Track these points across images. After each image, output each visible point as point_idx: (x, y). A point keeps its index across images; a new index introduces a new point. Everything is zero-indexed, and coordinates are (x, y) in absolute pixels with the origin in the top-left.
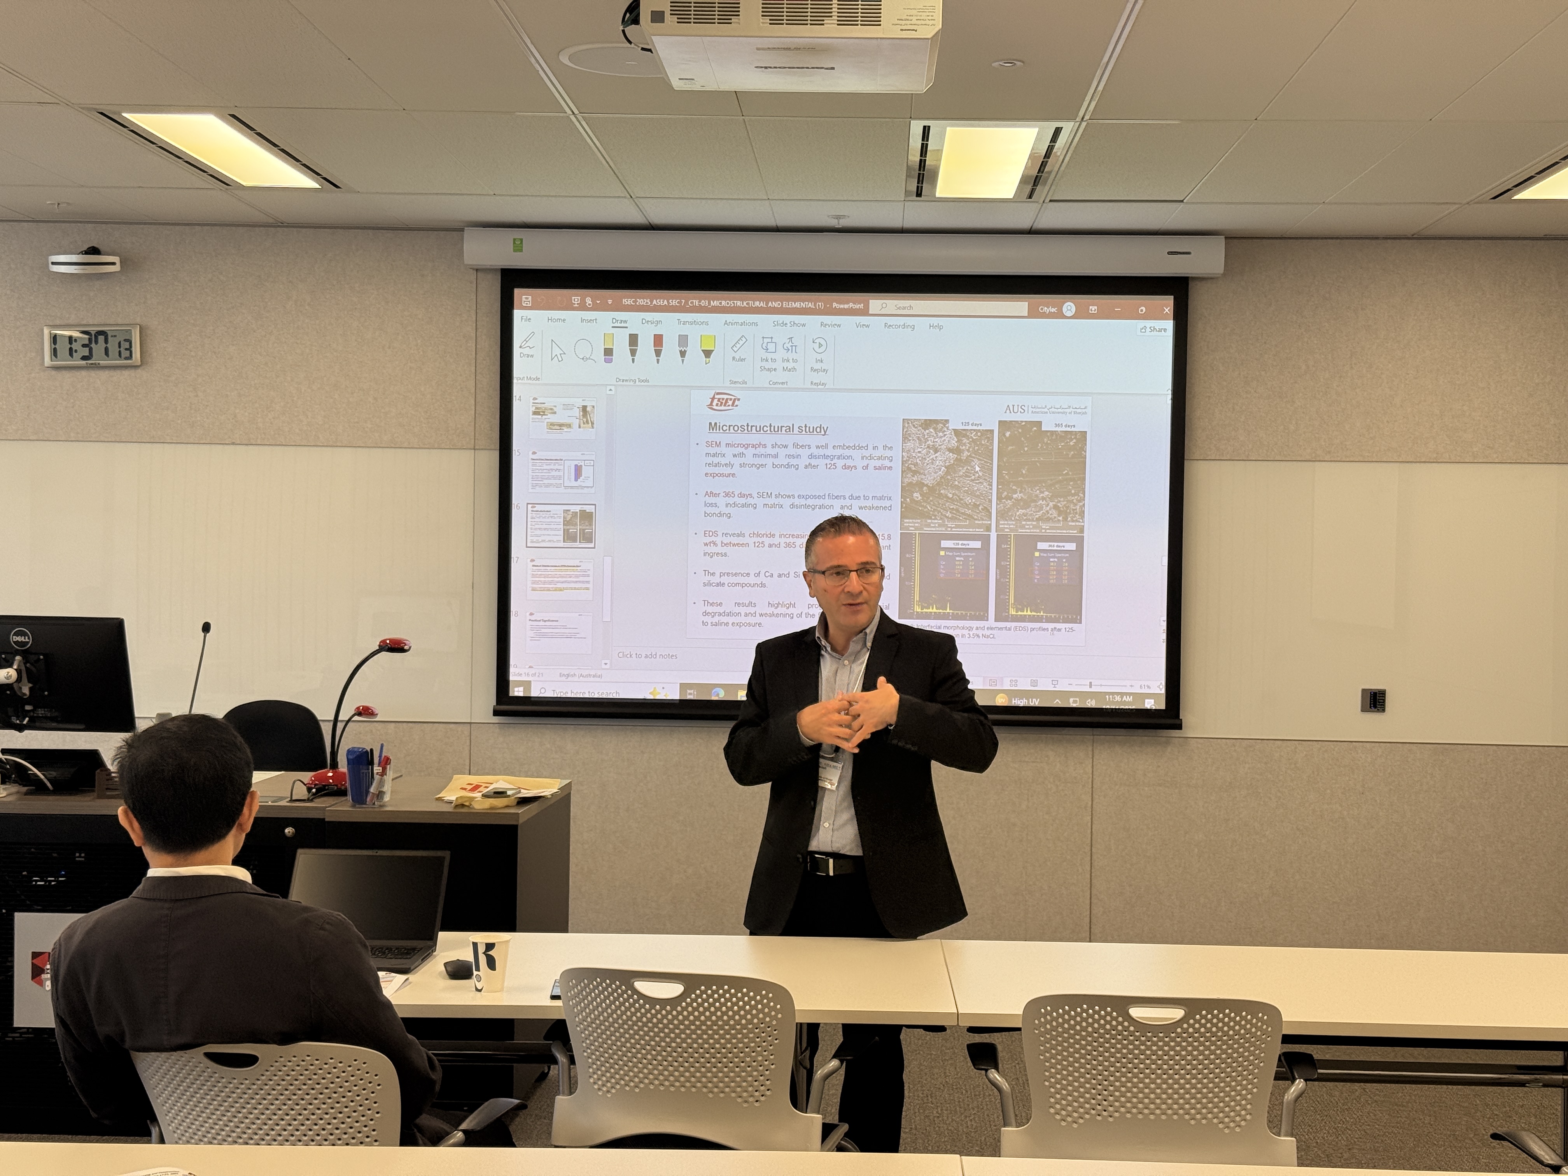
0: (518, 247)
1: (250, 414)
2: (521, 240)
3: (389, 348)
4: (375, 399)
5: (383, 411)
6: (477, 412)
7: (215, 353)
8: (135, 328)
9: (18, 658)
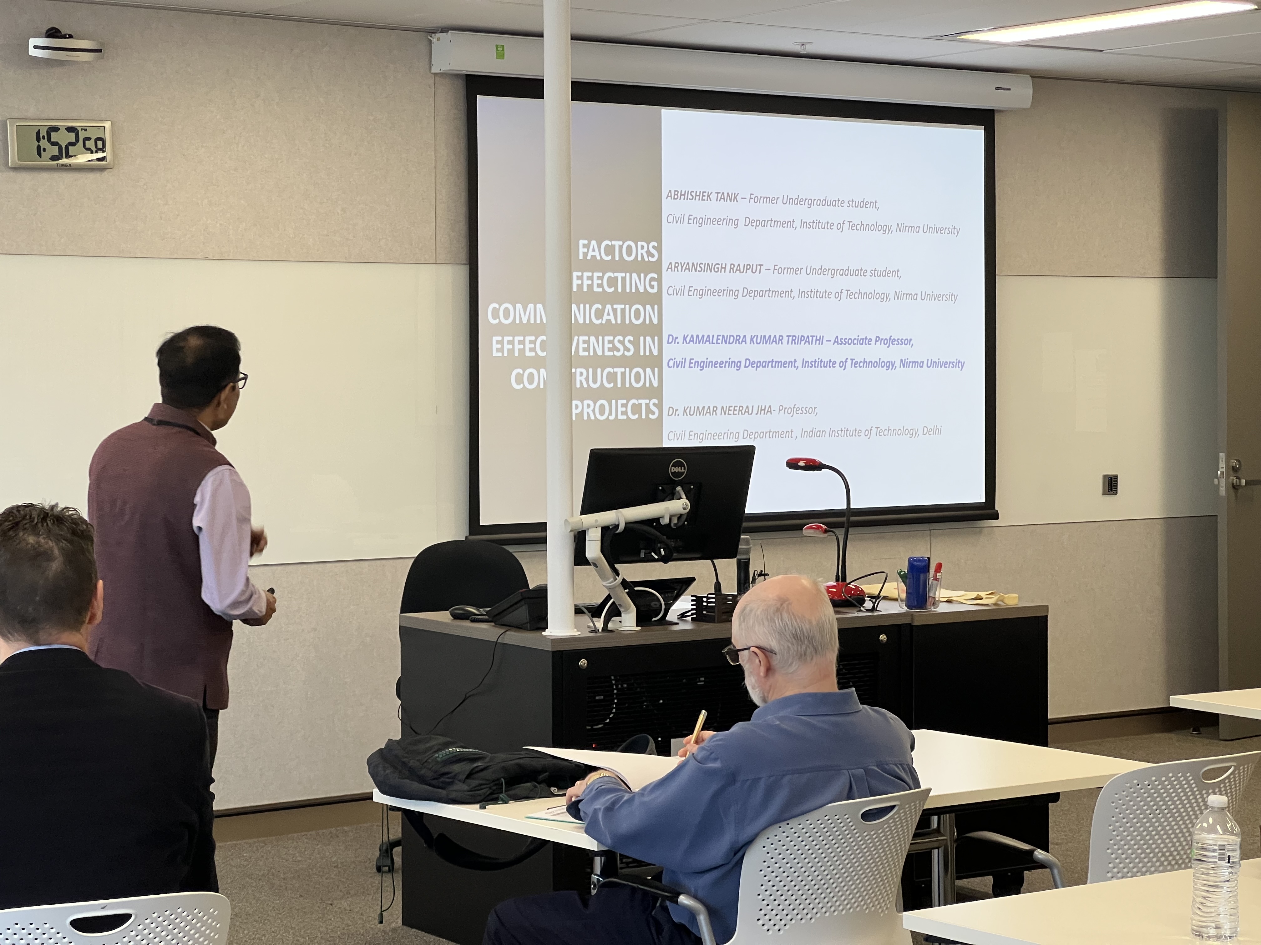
0: (500, 55)
1: (221, 224)
2: (503, 46)
3: (355, 154)
4: (343, 210)
5: (351, 222)
6: (438, 224)
7: (184, 155)
8: (108, 125)
9: (679, 488)
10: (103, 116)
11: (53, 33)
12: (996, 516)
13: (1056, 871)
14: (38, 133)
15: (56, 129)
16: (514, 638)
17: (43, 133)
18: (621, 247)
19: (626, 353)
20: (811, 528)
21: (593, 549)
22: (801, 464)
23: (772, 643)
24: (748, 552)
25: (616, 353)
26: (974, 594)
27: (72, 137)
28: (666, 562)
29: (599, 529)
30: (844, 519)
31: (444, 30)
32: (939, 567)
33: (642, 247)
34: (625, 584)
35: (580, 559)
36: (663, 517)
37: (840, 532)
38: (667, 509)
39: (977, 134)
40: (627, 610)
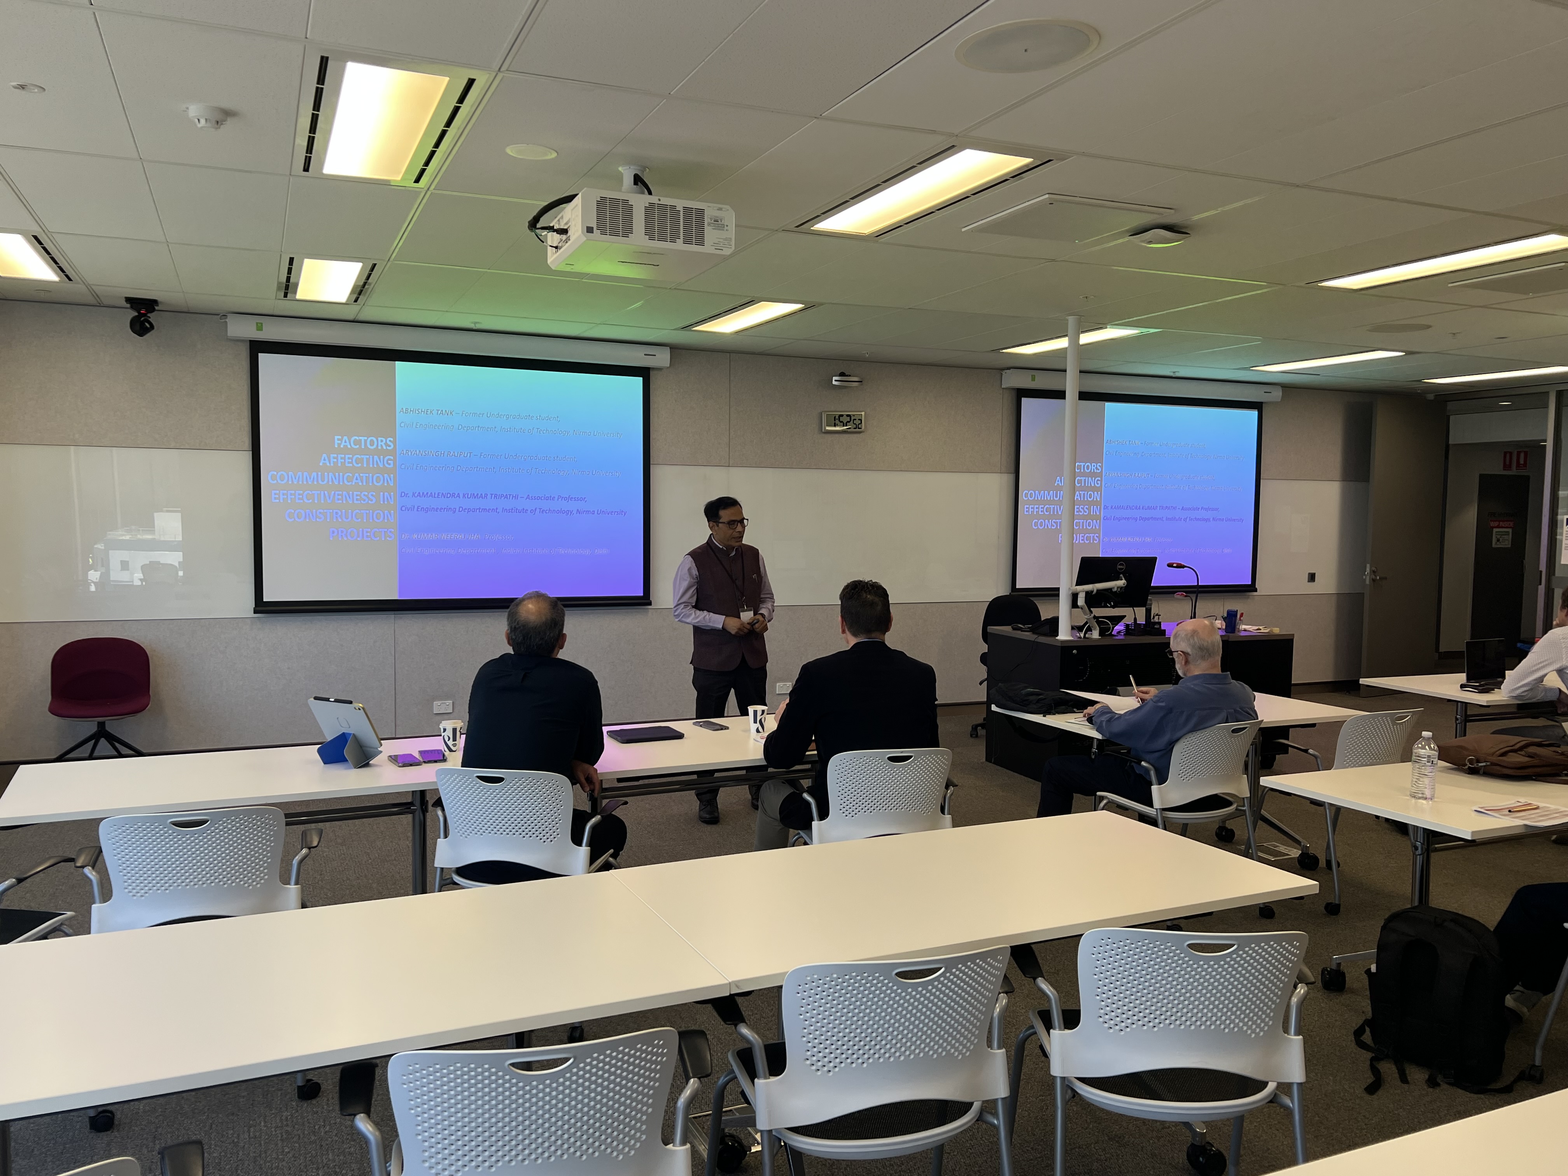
0: (1033, 379)
2: (1035, 376)
3: (967, 425)
5: (964, 455)
6: (1002, 456)
7: (894, 426)
8: (863, 413)
9: (1121, 575)
10: (861, 410)
11: (842, 374)
12: (1256, 590)
13: (1319, 760)
14: (835, 417)
15: (842, 416)
16: (1042, 639)
17: (837, 417)
18: (1084, 466)
19: (1085, 514)
20: (1178, 594)
21: (1081, 601)
22: (1175, 565)
23: (1189, 650)
24: (1151, 605)
25: (1080, 513)
26: (1257, 628)
27: (848, 419)
28: (1114, 608)
29: (1084, 593)
30: (1196, 589)
31: (1009, 368)
32: (1242, 615)
33: (1094, 466)
34: (1095, 617)
35: (1074, 605)
36: (1114, 588)
37: (1193, 596)
38: (1116, 584)
39: (1254, 414)
40: (1095, 629)
